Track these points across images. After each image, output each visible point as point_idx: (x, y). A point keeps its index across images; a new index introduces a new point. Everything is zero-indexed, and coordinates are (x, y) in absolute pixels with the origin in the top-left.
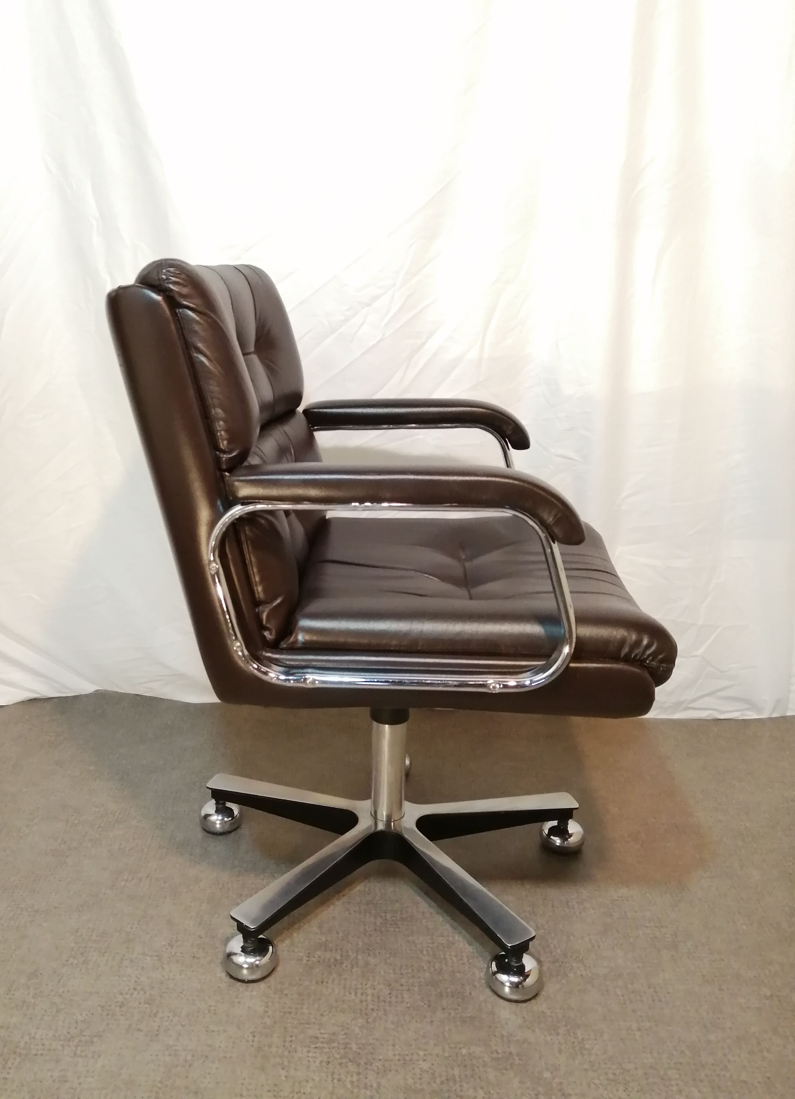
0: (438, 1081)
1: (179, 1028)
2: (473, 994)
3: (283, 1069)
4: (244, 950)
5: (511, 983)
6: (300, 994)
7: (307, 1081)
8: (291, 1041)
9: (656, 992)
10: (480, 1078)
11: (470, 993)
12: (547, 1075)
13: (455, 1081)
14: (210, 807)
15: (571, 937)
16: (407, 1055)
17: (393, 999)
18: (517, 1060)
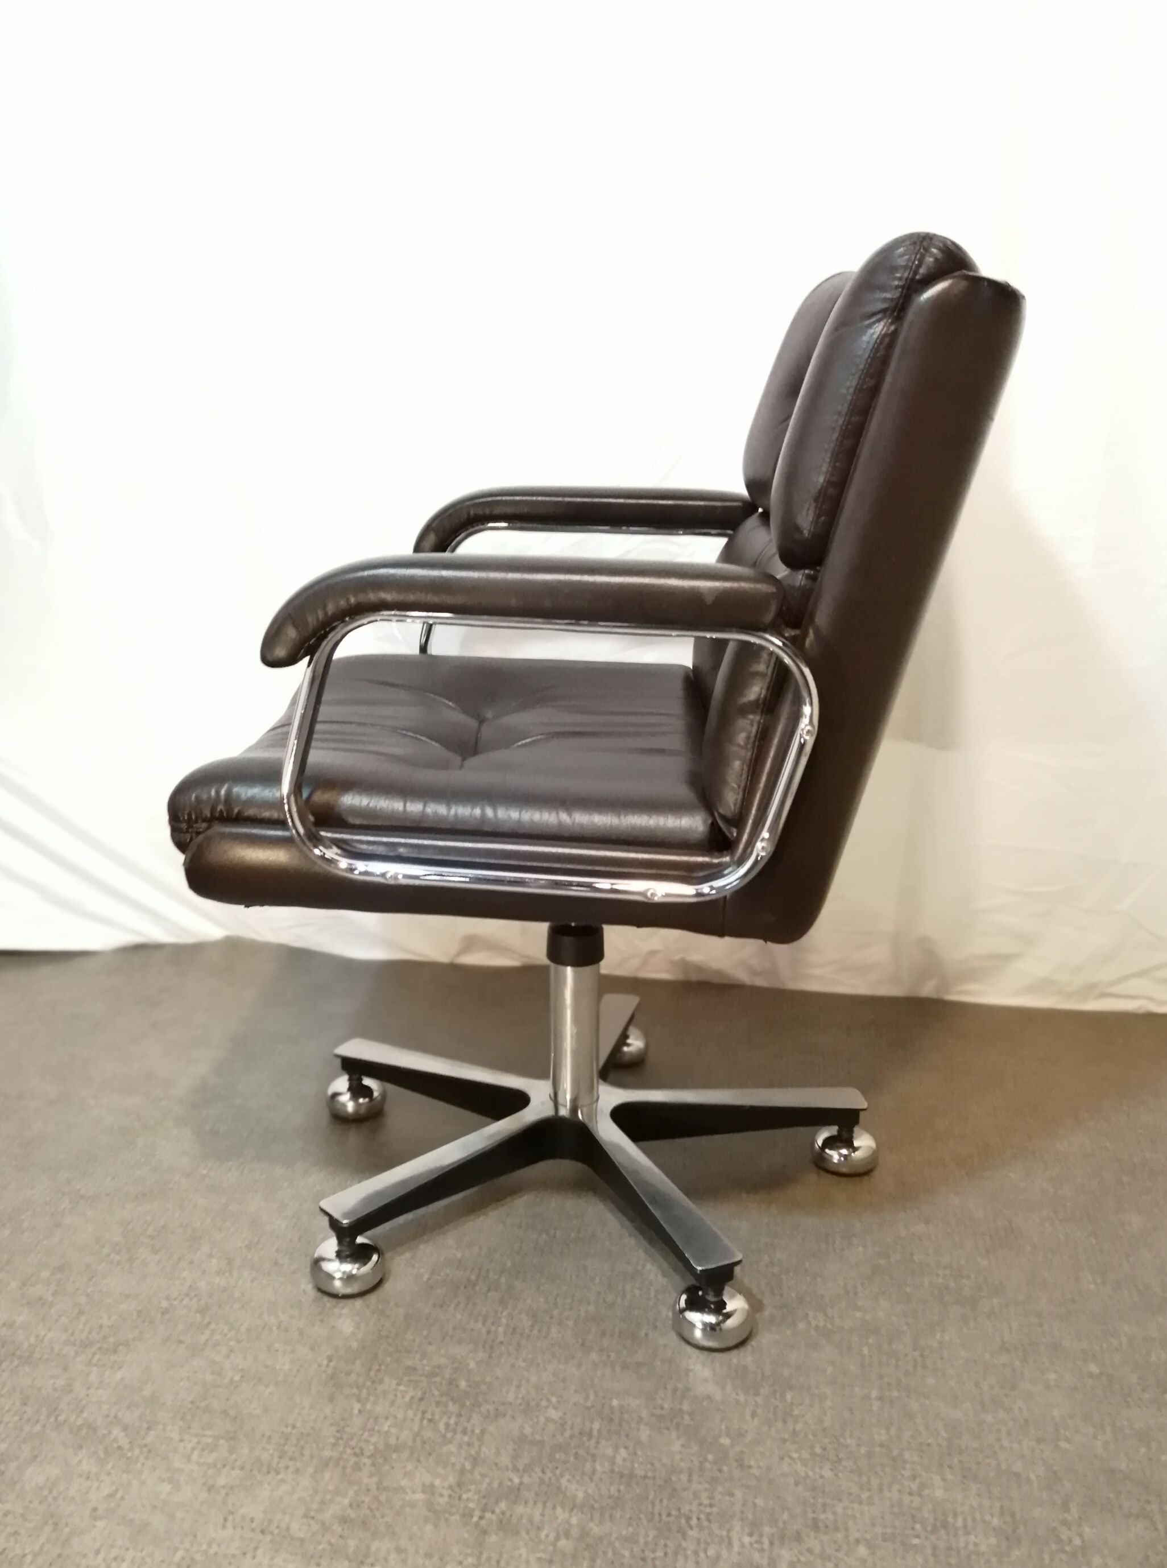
0: (567, 1434)
1: (232, 1343)
2: (651, 1335)
3: (359, 1401)
4: (340, 1256)
5: (705, 1324)
6: (407, 1317)
7: (387, 1418)
8: (378, 1370)
9: (922, 1356)
10: (627, 1436)
11: (646, 1335)
12: (725, 1441)
13: (590, 1435)
15: (819, 1279)
16: (533, 1400)
17: (535, 1332)
18: (687, 1419)
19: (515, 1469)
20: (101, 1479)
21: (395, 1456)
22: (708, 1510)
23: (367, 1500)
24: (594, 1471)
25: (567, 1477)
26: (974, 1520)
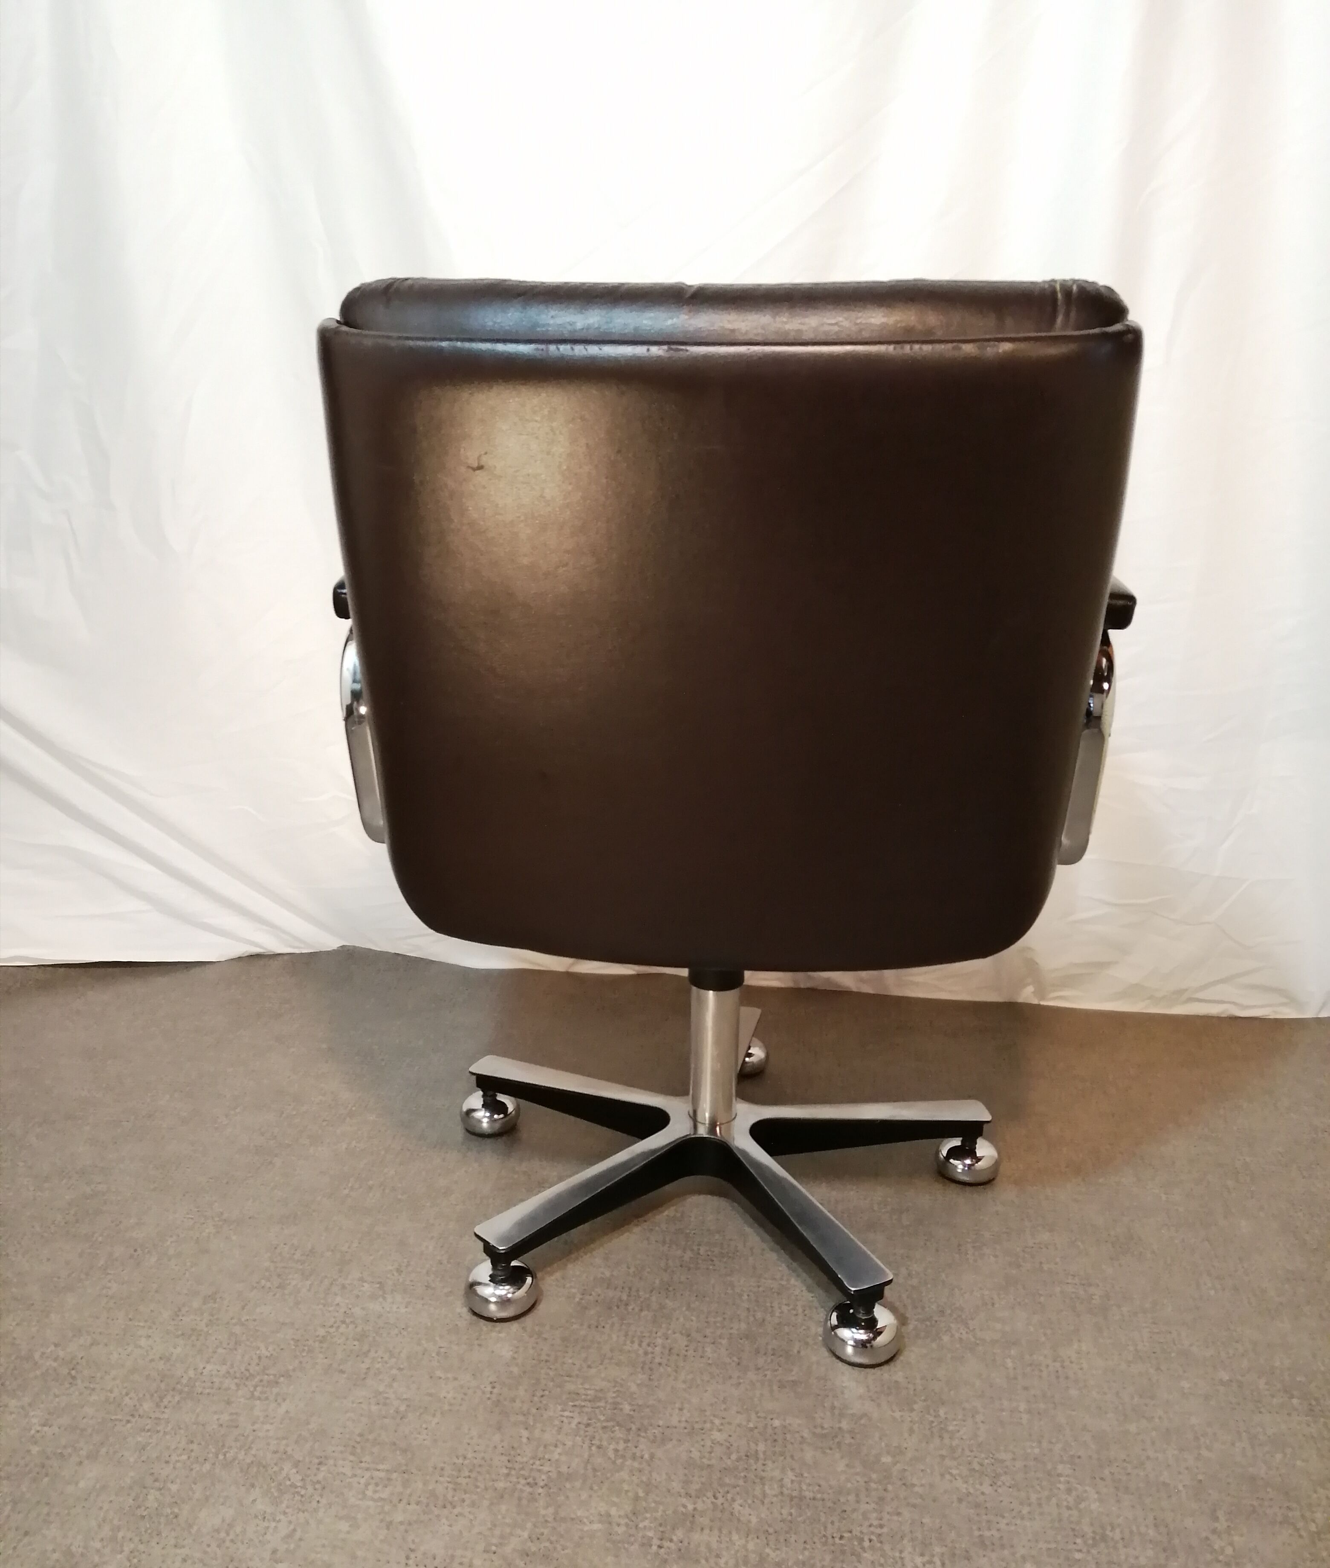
0: (734, 1457)
1: (394, 1371)
2: (803, 1353)
3: (526, 1429)
4: (493, 1279)
5: (856, 1341)
6: (564, 1339)
7: (556, 1446)
8: (542, 1396)
9: (1063, 1367)
10: (792, 1457)
11: (799, 1352)
12: (887, 1459)
13: (757, 1459)
14: (476, 1100)
15: (956, 1291)
16: (697, 1422)
17: (691, 1352)
18: (848, 1440)
19: (688, 1495)
20: (277, 1519)
21: (568, 1485)
22: (878, 1531)
23: (546, 1531)
24: (765, 1495)
25: (739, 1501)
26: (1131, 1532)
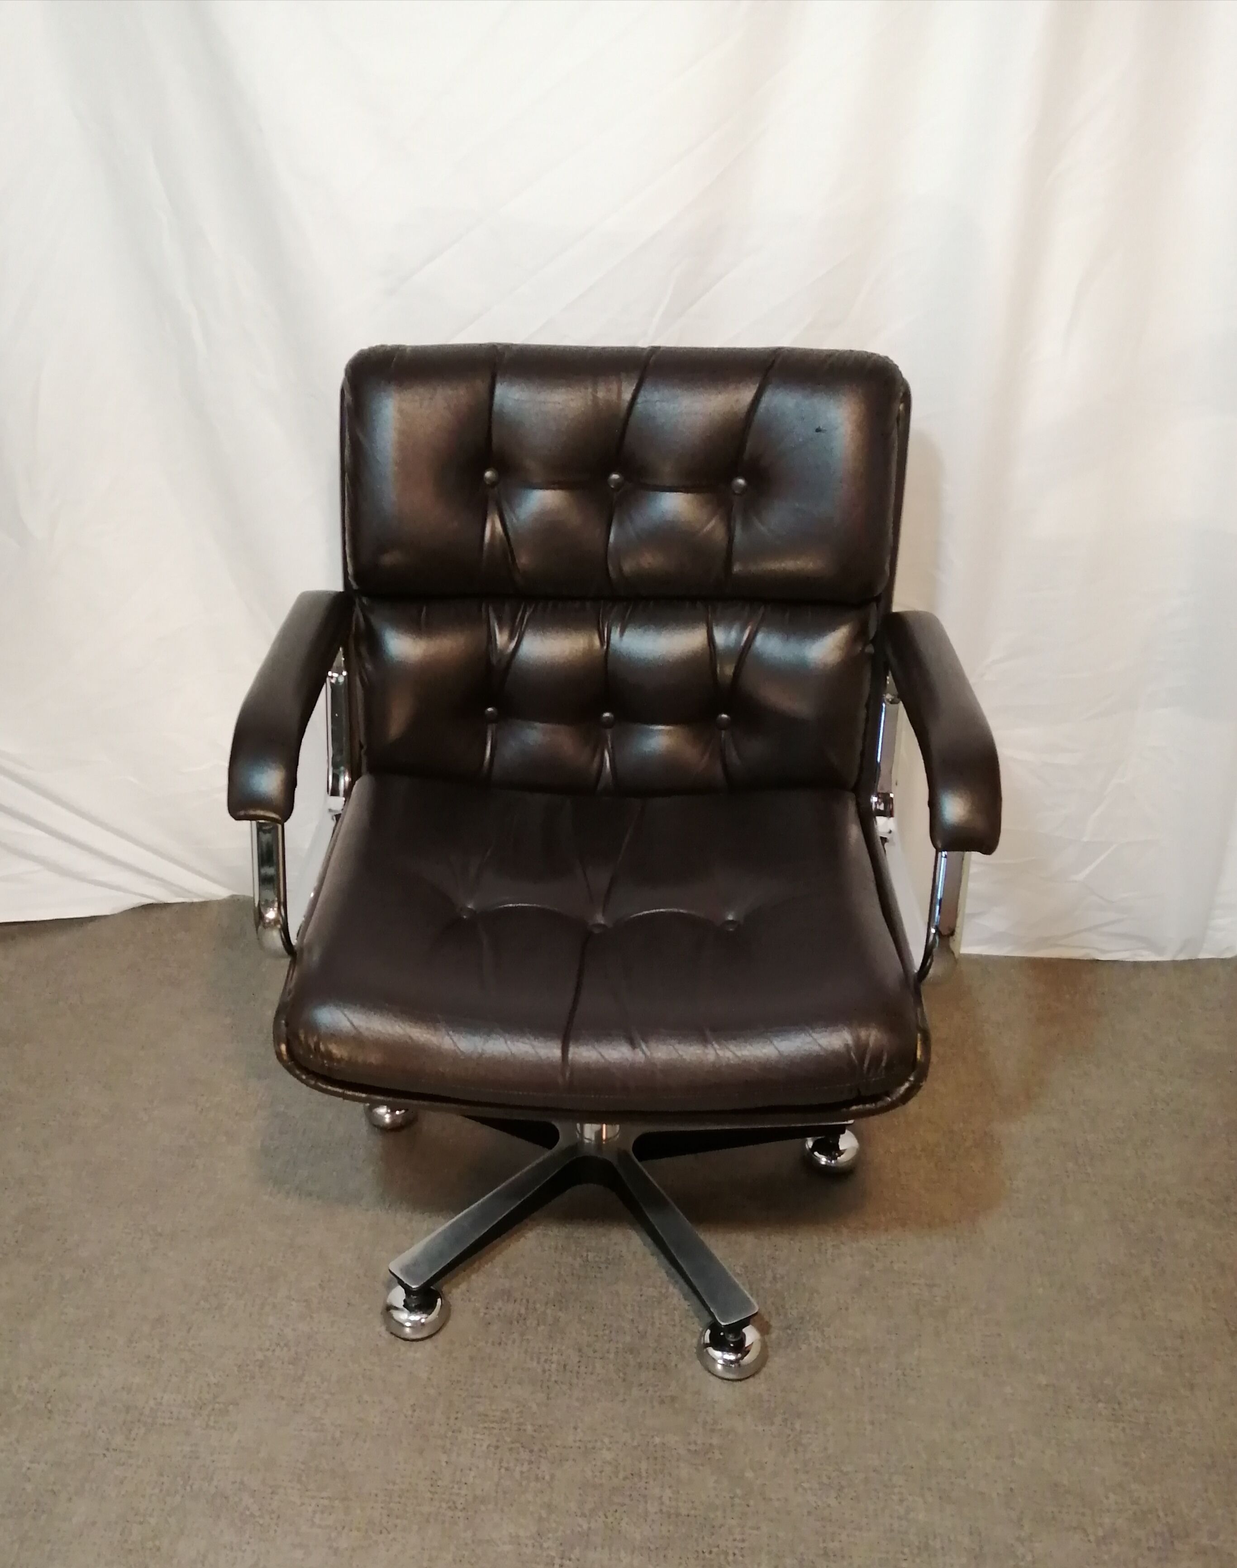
0: (621, 1475)
1: (327, 1396)
2: (680, 1366)
3: (445, 1453)
4: (407, 1305)
5: (725, 1360)
6: (471, 1358)
7: (470, 1470)
8: (456, 1419)
10: (670, 1475)
11: (676, 1365)
12: (749, 1474)
13: (640, 1476)
15: (815, 1295)
16: (590, 1442)
17: (583, 1369)
18: (717, 1455)
19: (583, 1515)
20: (243, 1549)
21: (483, 1508)
22: (740, 1545)
23: (466, 1554)
24: (646, 1513)
25: (626, 1519)
